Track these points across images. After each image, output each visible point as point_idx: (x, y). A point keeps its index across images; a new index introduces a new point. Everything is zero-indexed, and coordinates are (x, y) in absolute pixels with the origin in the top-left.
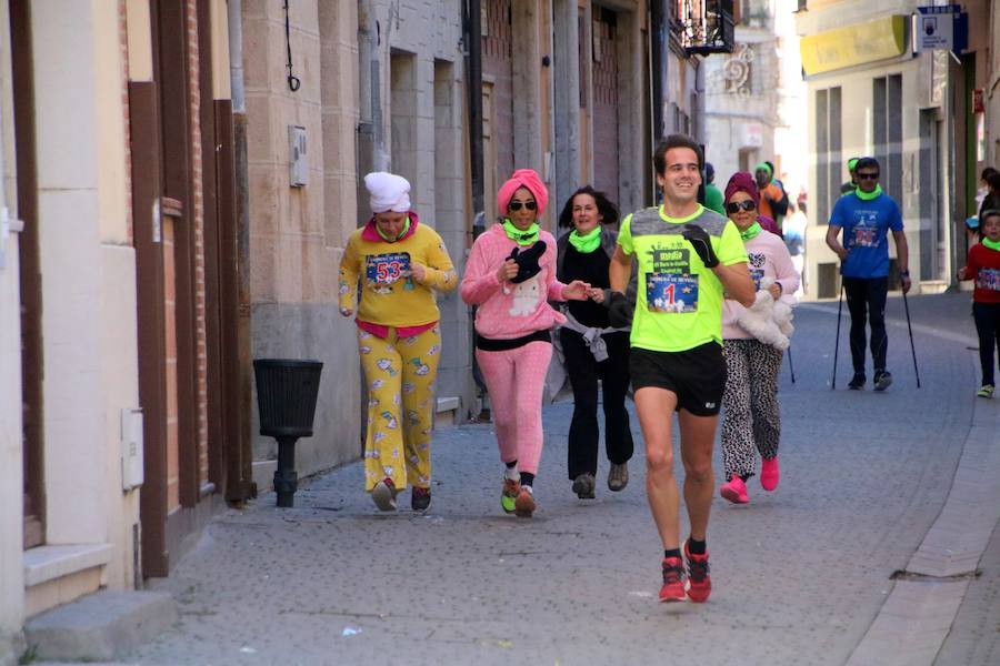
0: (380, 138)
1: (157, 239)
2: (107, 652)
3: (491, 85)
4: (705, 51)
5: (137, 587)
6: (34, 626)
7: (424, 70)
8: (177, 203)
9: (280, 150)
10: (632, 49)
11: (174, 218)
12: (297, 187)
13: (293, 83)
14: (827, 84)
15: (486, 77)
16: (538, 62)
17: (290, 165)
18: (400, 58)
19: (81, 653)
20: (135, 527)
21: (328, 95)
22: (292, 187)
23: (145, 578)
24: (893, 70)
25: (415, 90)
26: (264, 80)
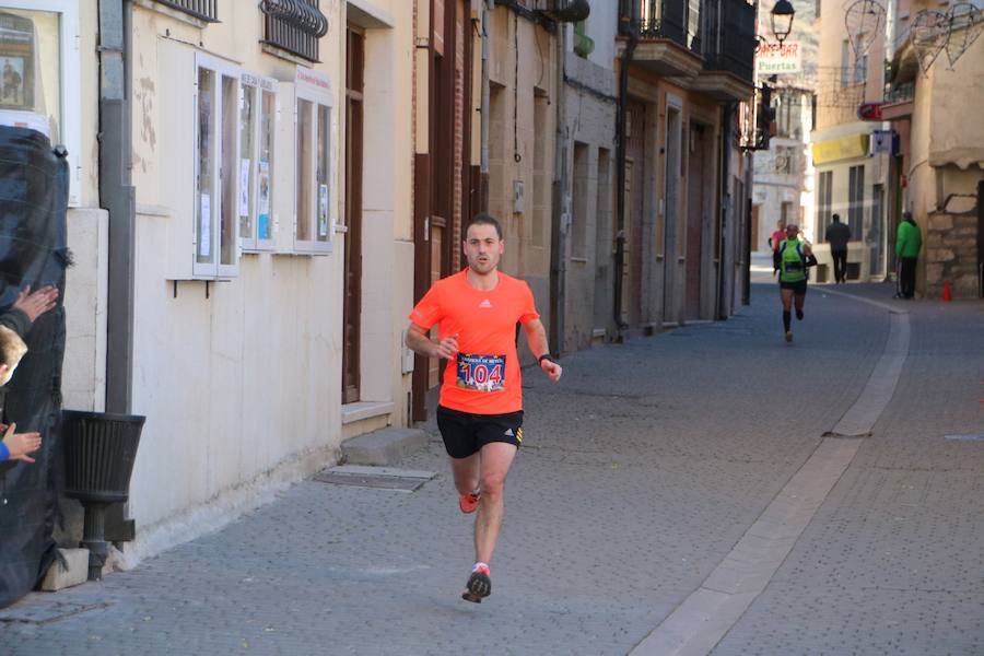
0: (566, 189)
1: (427, 238)
2: (385, 461)
3: (631, 163)
4: (754, 149)
5: (409, 426)
6: (345, 445)
7: (593, 154)
8: (443, 220)
9: (508, 194)
10: (712, 147)
11: (441, 228)
12: (517, 214)
13: (517, 158)
14: (825, 169)
15: (627, 157)
16: (658, 151)
17: (514, 202)
18: (580, 147)
19: (371, 460)
20: (409, 394)
21: (537, 165)
22: (514, 214)
23: (414, 421)
24: (859, 163)
25: (587, 164)
26: (501, 156)
